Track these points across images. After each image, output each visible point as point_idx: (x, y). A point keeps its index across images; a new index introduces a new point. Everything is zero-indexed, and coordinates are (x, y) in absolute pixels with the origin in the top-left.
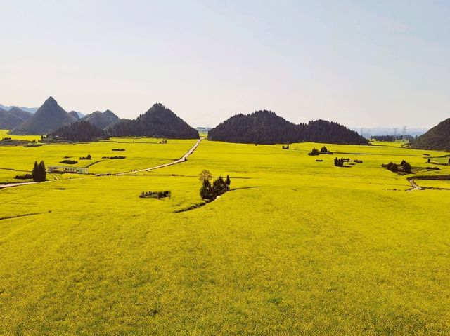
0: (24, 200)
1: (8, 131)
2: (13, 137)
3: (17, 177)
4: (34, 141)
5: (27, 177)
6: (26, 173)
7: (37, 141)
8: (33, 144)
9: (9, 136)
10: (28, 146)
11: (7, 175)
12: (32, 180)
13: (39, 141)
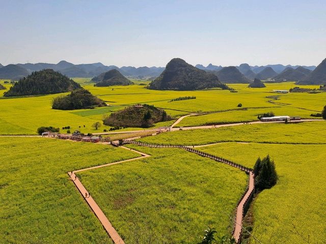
0: (320, 132)
1: (295, 82)
2: (301, 87)
3: (312, 115)
4: (314, 90)
5: (318, 115)
6: (317, 113)
7: (316, 89)
8: (314, 92)
9: (298, 86)
10: (311, 93)
11: (304, 113)
12: (322, 118)
13: (318, 90)
